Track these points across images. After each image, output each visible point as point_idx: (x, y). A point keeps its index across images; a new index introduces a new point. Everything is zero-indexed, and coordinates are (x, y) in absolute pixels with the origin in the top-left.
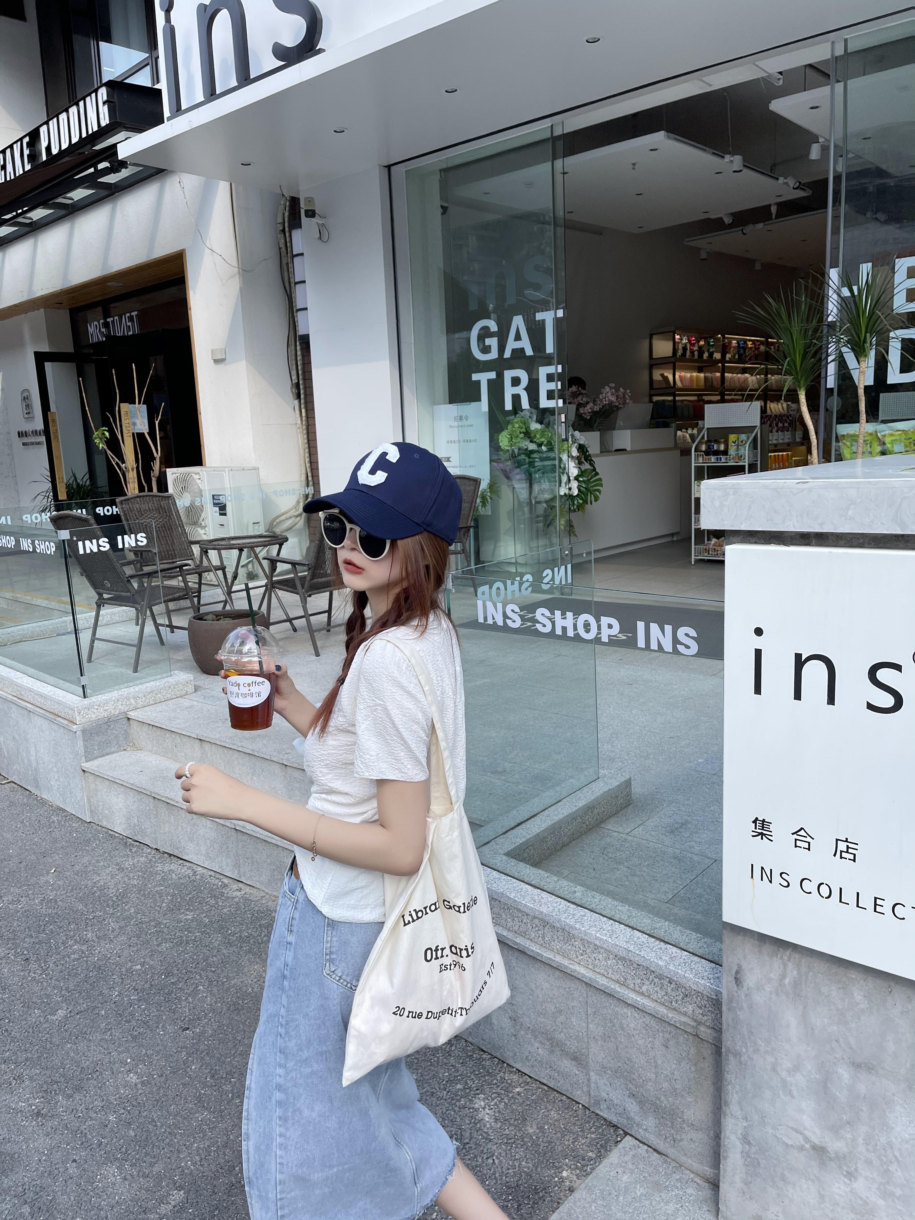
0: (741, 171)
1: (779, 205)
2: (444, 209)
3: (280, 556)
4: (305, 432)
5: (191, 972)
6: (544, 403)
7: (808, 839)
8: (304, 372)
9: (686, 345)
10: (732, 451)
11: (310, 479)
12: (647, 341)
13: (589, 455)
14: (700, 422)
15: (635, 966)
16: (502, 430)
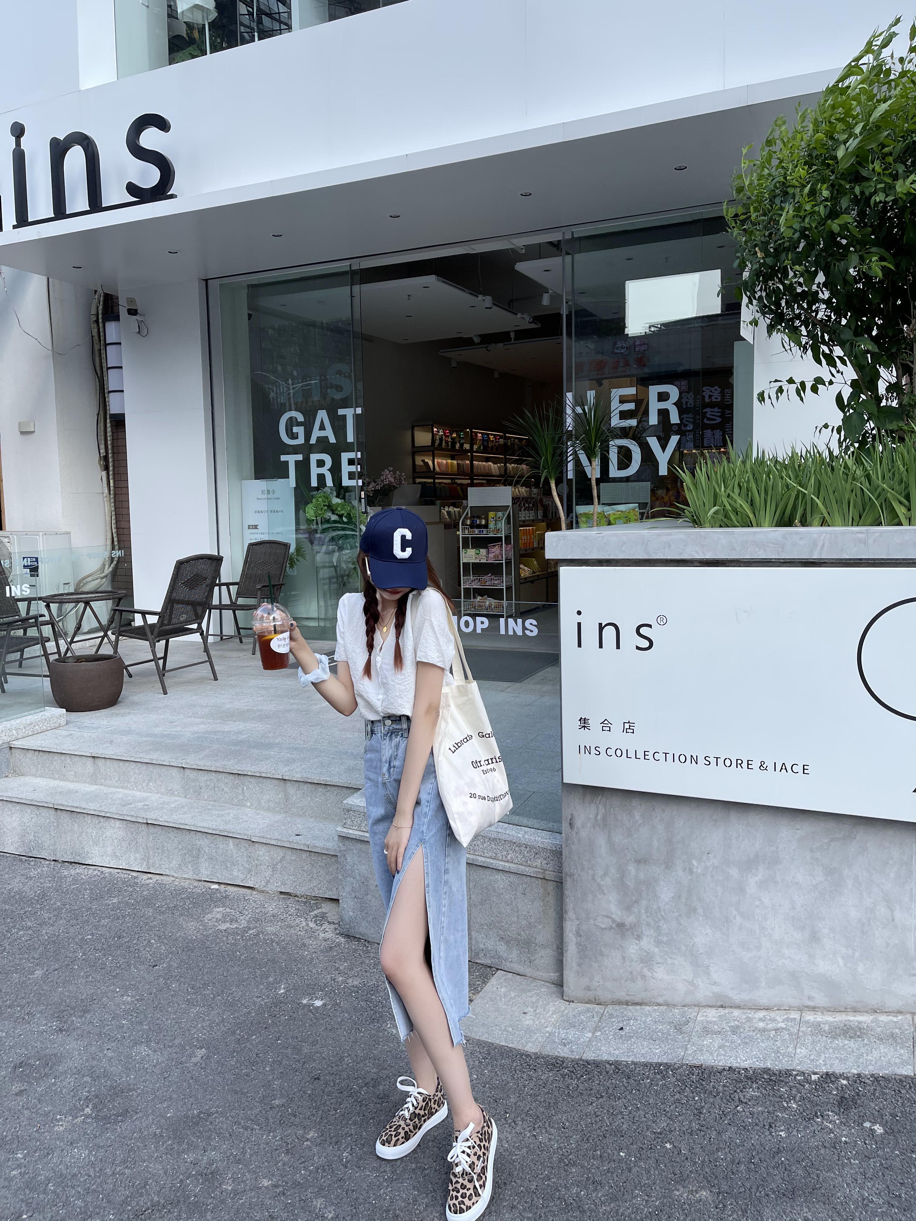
0: (491, 307)
1: (516, 331)
2: (251, 316)
4: (113, 500)
6: (346, 482)
7: (609, 725)
8: (114, 447)
9: (442, 437)
10: (492, 525)
11: (116, 543)
12: (410, 433)
14: (464, 501)
15: (503, 842)
16: (307, 503)
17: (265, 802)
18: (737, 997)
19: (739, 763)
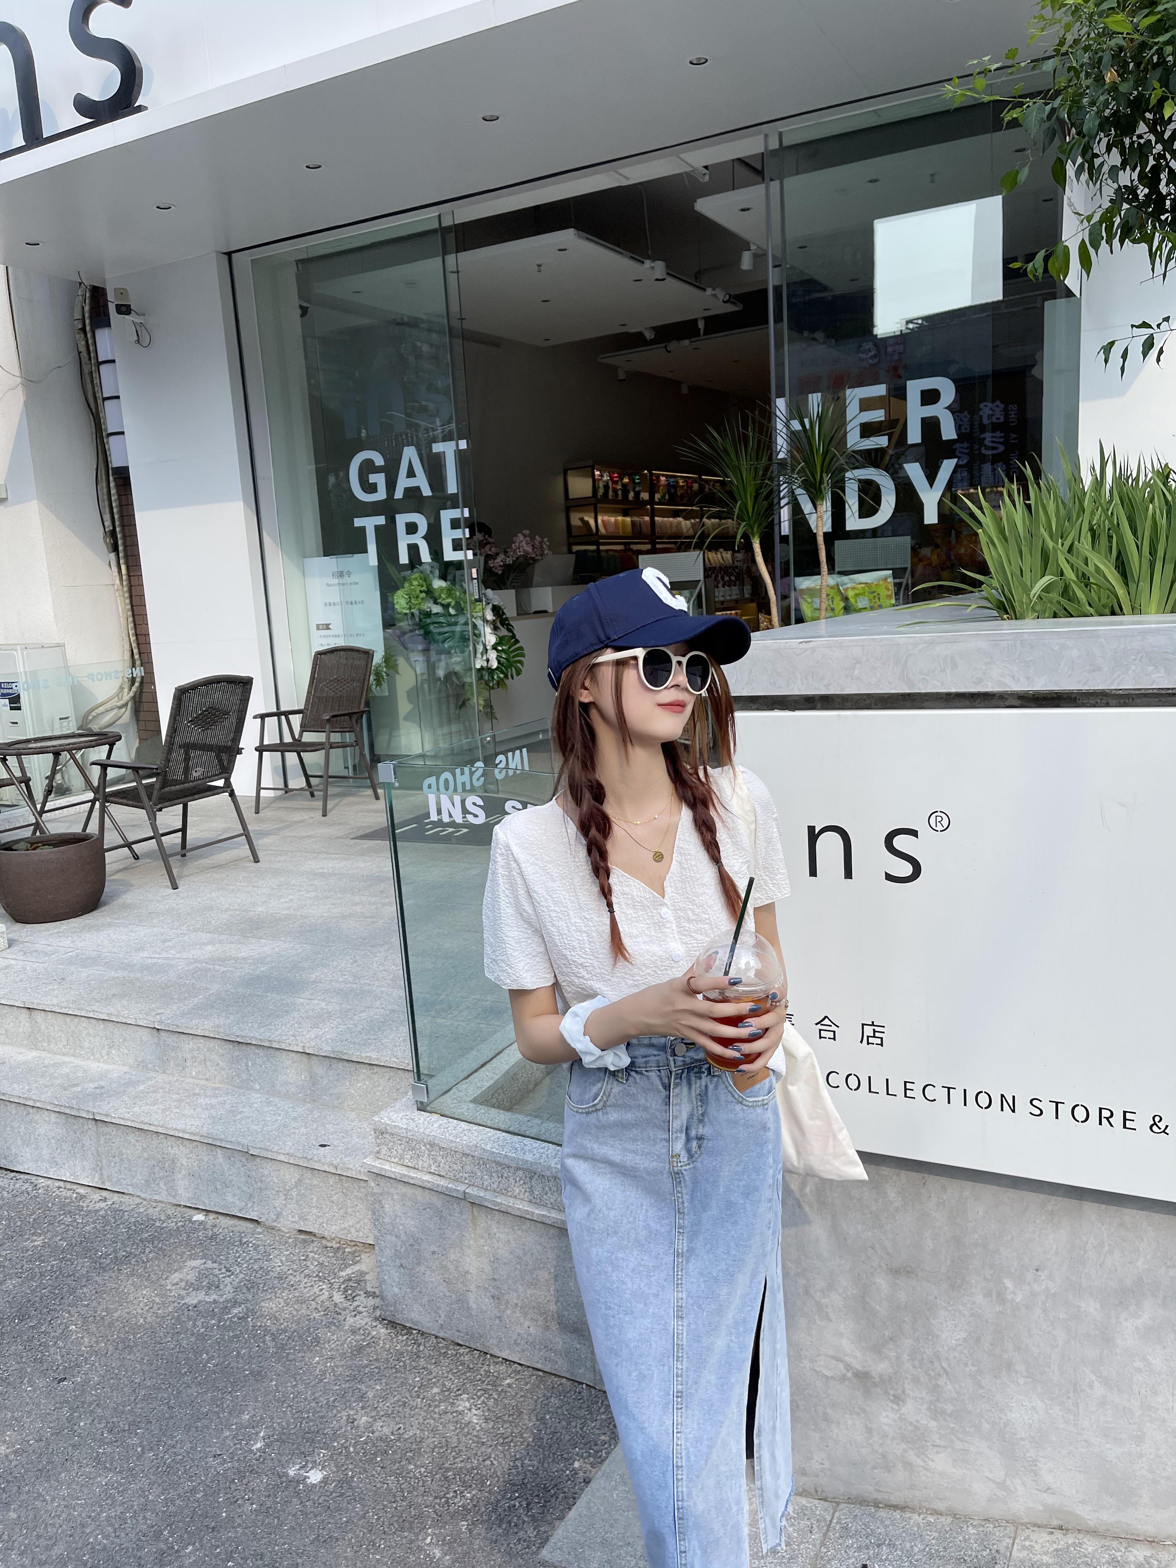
0: (664, 279)
1: (706, 319)
2: (304, 311)
3: (111, 759)
4: (127, 595)
5: (55, 1310)
6: (450, 555)
7: (833, 1028)
8: (122, 517)
9: (608, 483)
11: (137, 657)
12: (562, 478)
13: (507, 619)
16: (397, 588)
17: (282, 1085)
18: (1089, 1515)
19: (1105, 1117)
